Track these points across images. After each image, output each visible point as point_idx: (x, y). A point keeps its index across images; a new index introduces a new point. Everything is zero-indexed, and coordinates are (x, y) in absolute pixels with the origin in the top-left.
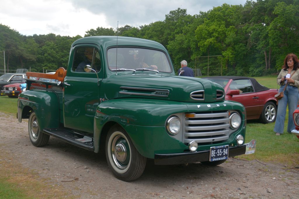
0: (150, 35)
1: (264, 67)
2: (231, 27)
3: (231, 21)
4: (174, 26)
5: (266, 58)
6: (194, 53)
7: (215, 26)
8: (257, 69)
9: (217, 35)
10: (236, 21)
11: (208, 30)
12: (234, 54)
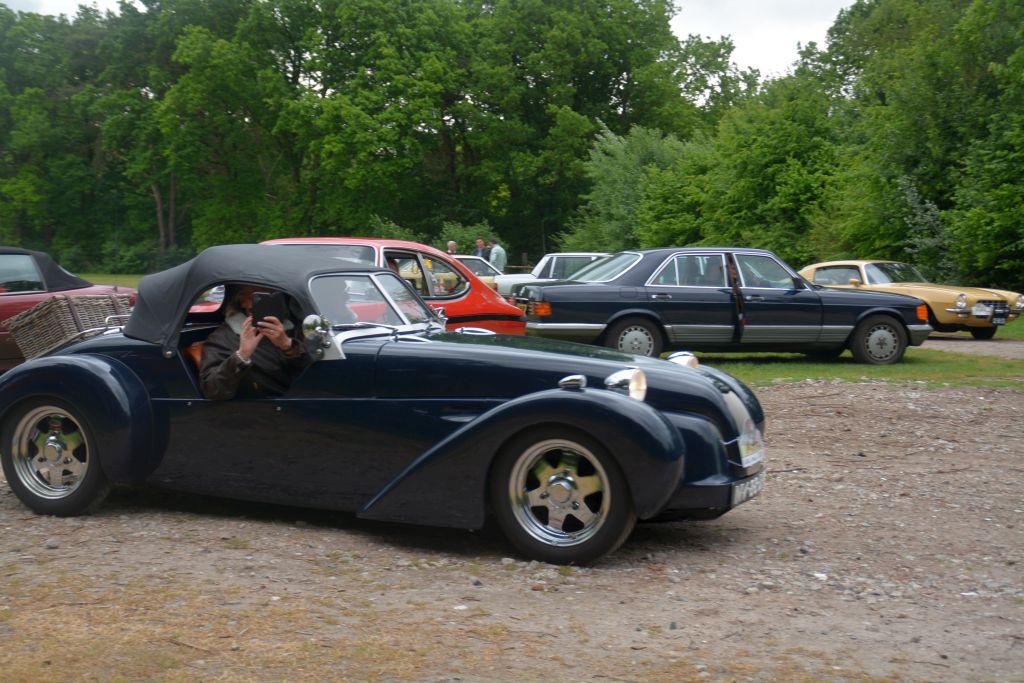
1: (155, 242)
2: (28, 90)
5: (159, 209)
8: (132, 247)
10: (49, 70)
12: (47, 192)
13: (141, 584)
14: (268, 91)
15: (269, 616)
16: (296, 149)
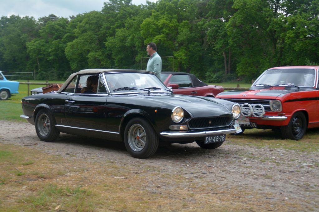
0: (82, 29)
1: (223, 72)
2: (184, 21)
3: (185, 14)
4: (114, 18)
5: (225, 60)
6: (139, 52)
7: (165, 20)
8: (216, 74)
9: (167, 31)
10: (191, 14)
11: (157, 25)
12: (189, 56)
13: (235, 188)
14: (267, 16)
15: (286, 205)
16: (275, 37)
